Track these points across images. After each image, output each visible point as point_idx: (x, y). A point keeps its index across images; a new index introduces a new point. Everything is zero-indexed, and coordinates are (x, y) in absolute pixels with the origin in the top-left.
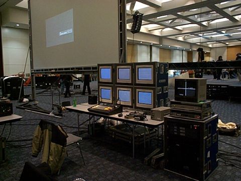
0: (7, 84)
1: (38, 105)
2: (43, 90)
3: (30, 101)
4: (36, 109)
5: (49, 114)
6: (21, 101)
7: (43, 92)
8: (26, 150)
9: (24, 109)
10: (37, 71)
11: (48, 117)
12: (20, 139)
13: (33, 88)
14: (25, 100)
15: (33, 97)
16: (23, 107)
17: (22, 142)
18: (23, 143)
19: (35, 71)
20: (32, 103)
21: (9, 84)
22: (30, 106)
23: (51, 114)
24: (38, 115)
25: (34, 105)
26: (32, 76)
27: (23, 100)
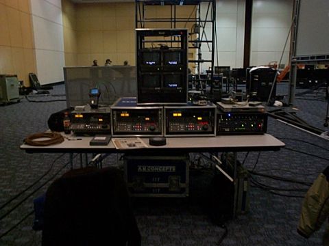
0: (253, 77)
1: (297, 115)
2: (305, 90)
3: (284, 105)
4: (296, 121)
5: (320, 134)
6: (271, 104)
7: (305, 93)
8: (280, 200)
9: (276, 118)
10: (302, 58)
11: (316, 139)
12: (270, 174)
13: (292, 86)
14: (277, 103)
15: (290, 100)
16: (273, 114)
17: (273, 181)
18: (274, 184)
19: (298, 59)
20: (287, 110)
21: (256, 78)
22: (285, 113)
23: (323, 136)
24: (299, 132)
25: (292, 113)
26: (293, 67)
27: (274, 103)
